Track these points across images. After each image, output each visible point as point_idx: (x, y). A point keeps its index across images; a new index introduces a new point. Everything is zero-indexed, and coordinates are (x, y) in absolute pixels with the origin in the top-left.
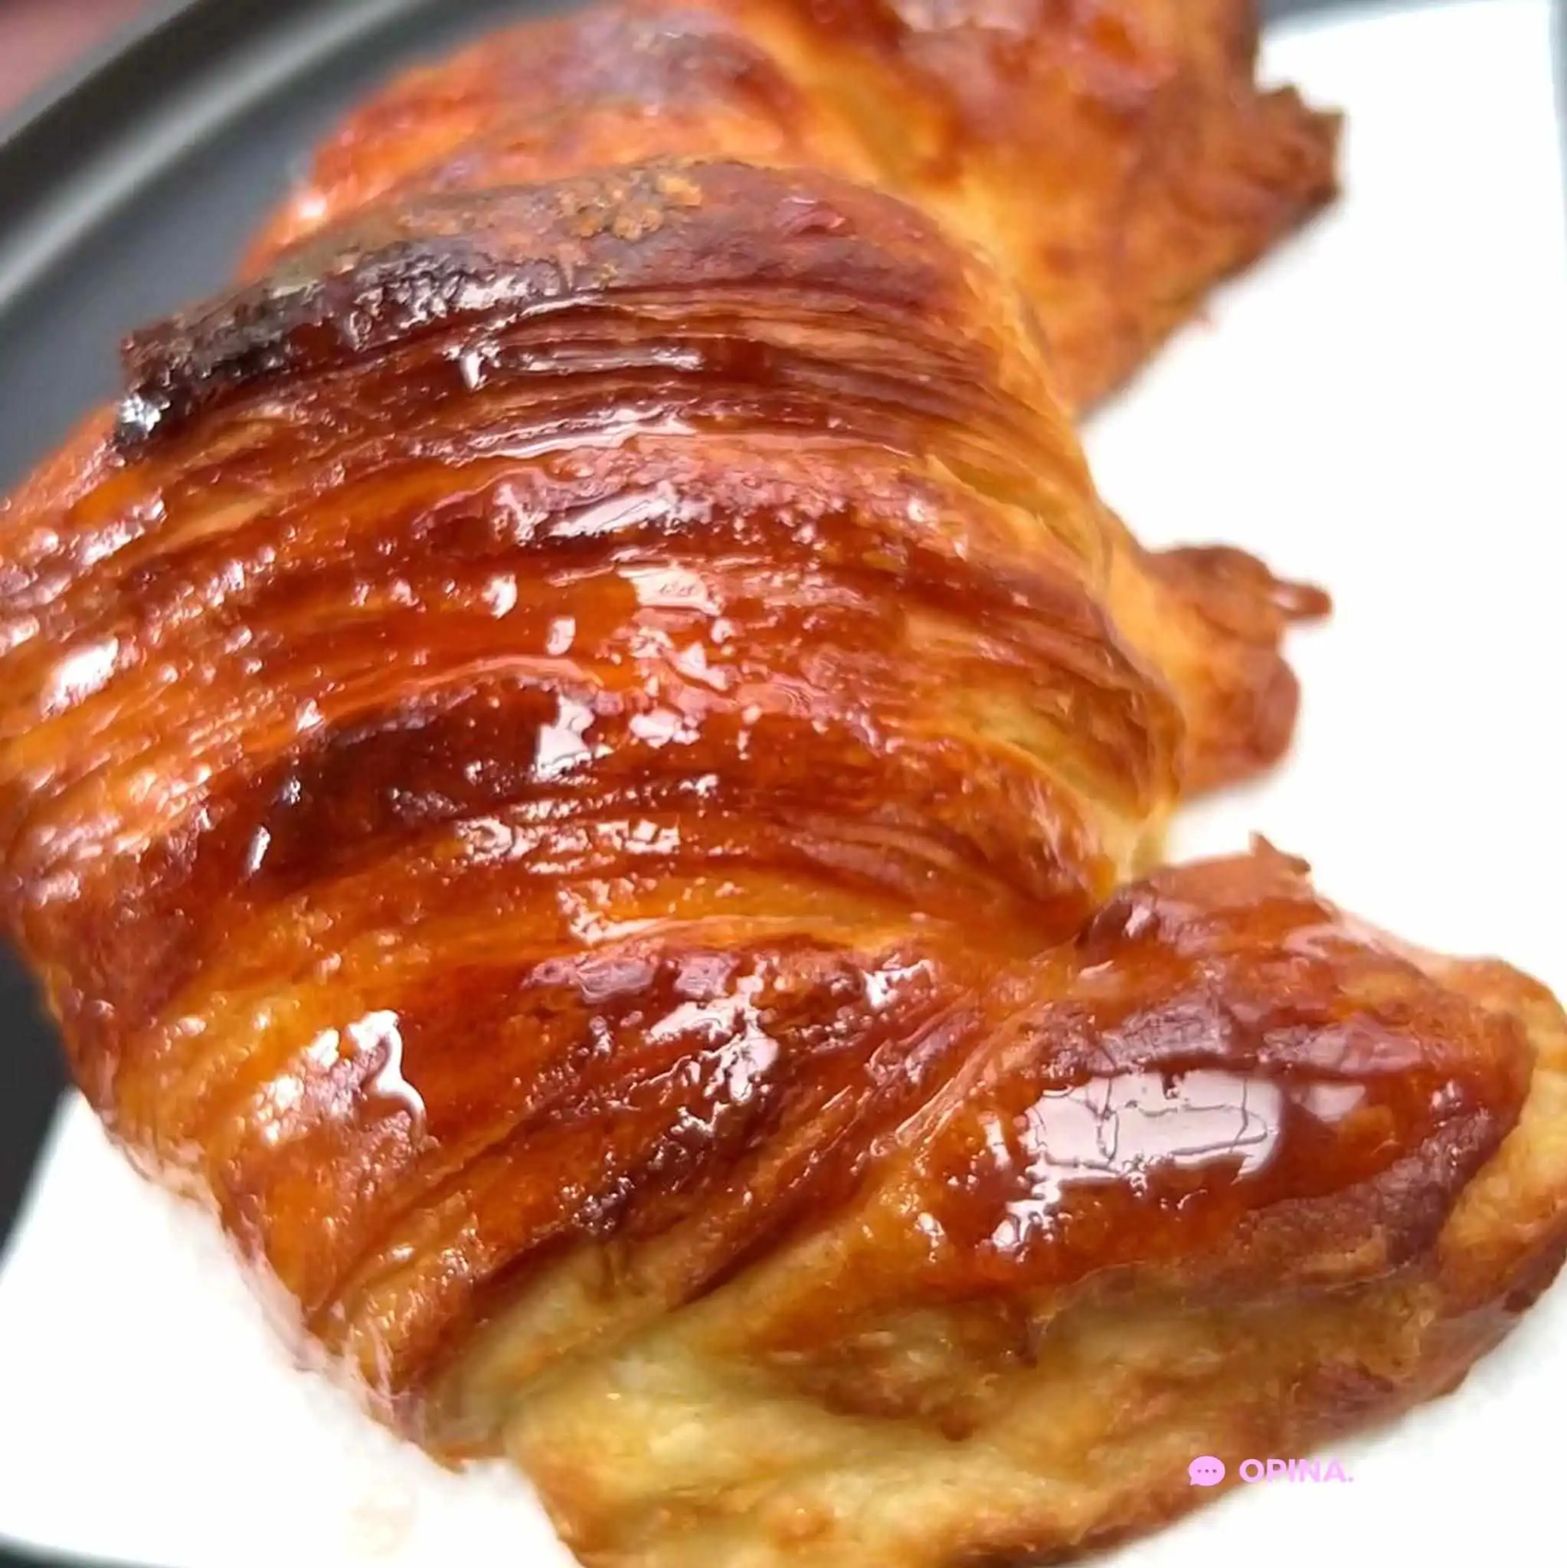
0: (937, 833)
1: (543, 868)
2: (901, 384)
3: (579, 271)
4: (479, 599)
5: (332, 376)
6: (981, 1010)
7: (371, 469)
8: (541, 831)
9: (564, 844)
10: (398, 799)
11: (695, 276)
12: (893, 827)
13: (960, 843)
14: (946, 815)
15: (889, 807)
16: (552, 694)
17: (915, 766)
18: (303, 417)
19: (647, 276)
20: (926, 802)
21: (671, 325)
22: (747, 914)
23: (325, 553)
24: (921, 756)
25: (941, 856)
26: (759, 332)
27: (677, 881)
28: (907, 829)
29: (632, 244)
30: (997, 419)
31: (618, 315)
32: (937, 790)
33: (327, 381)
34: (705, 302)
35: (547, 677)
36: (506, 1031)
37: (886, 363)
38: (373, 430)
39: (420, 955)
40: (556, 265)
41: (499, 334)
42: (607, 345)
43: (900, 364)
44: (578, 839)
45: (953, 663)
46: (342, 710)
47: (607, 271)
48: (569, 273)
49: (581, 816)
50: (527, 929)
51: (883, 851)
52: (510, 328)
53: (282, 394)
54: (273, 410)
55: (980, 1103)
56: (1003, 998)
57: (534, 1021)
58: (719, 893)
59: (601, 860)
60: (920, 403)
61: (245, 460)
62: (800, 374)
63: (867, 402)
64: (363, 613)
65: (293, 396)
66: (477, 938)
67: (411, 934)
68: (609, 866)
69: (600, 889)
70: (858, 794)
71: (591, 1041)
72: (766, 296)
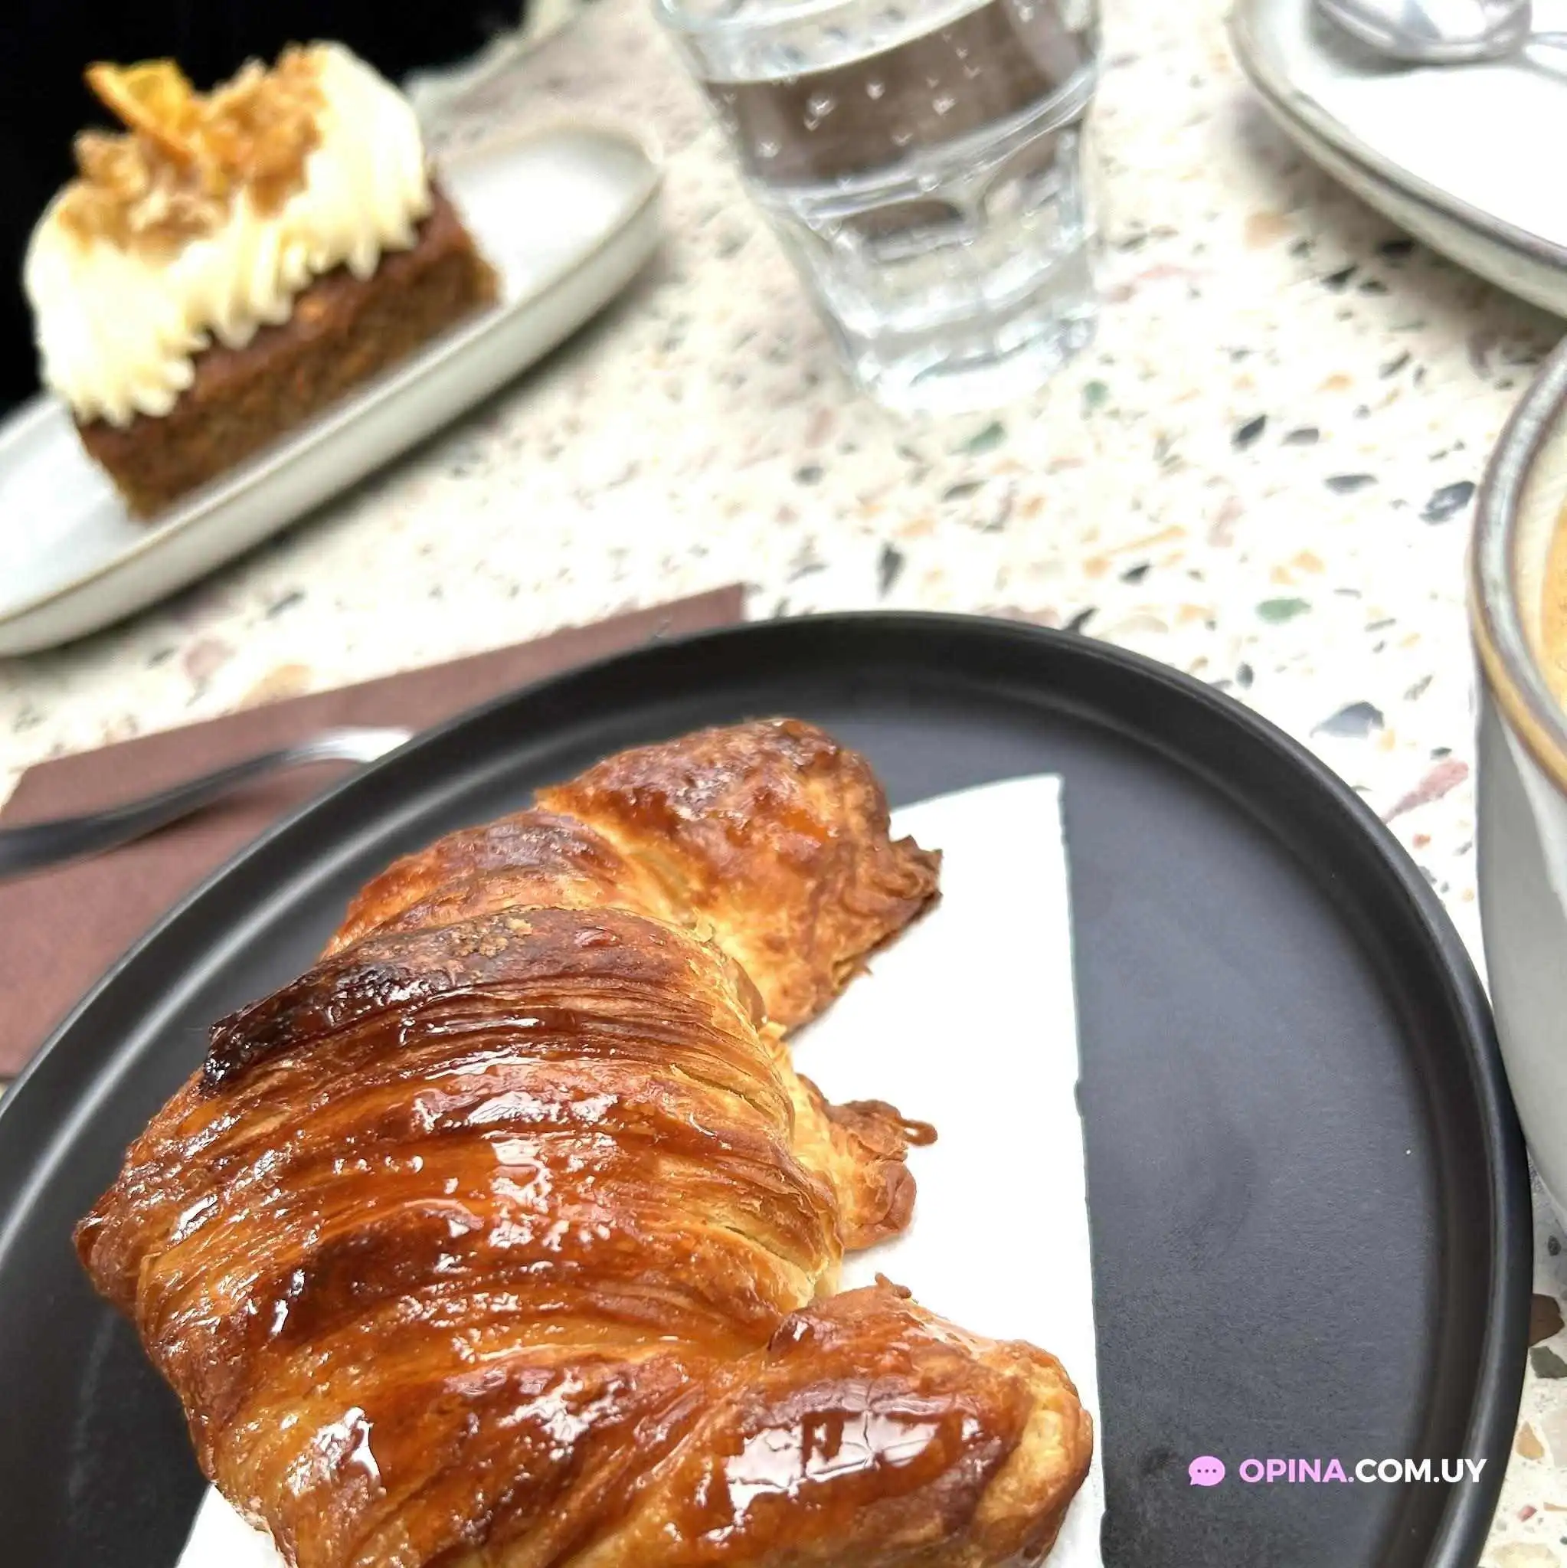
0: (678, 1287)
1: (442, 1324)
2: (650, 1027)
3: (459, 976)
4: (405, 1165)
5: (320, 1042)
6: (705, 1392)
7: (344, 1094)
8: (440, 1301)
9: (453, 1308)
10: (357, 1288)
11: (527, 975)
12: (651, 1286)
13: (694, 1293)
14: (683, 1276)
15: (648, 1274)
16: (445, 1220)
17: (663, 1248)
18: (305, 1067)
19: (499, 977)
20: (669, 1270)
21: (515, 1003)
22: (564, 1343)
23: (318, 1145)
24: (667, 1243)
25: (681, 1301)
26: (565, 1004)
27: (522, 1327)
28: (659, 1286)
29: (490, 959)
30: (712, 1043)
31: (483, 999)
32: (677, 1261)
33: (318, 1045)
34: (534, 990)
35: (441, 1210)
36: (420, 1424)
37: (643, 1016)
38: (344, 1072)
39: (373, 1379)
40: (446, 974)
41: (414, 1014)
42: (478, 1017)
43: (650, 1016)
44: (461, 1305)
45: (686, 1186)
46: (328, 1236)
47: (475, 974)
48: (453, 977)
49: (464, 1291)
50: (434, 1361)
51: (646, 1300)
52: (421, 1010)
53: (292, 1054)
54: (287, 1064)
55: (702, 1451)
56: (720, 1385)
57: (435, 1417)
58: (547, 1332)
59: (475, 1317)
60: (663, 1037)
61: (272, 1093)
62: (590, 1026)
63: (631, 1039)
64: (341, 1177)
65: (297, 1056)
66: (405, 1368)
67: (367, 1367)
68: (481, 1319)
69: (475, 1333)
70: (628, 1268)
71: (466, 1427)
72: (569, 983)
